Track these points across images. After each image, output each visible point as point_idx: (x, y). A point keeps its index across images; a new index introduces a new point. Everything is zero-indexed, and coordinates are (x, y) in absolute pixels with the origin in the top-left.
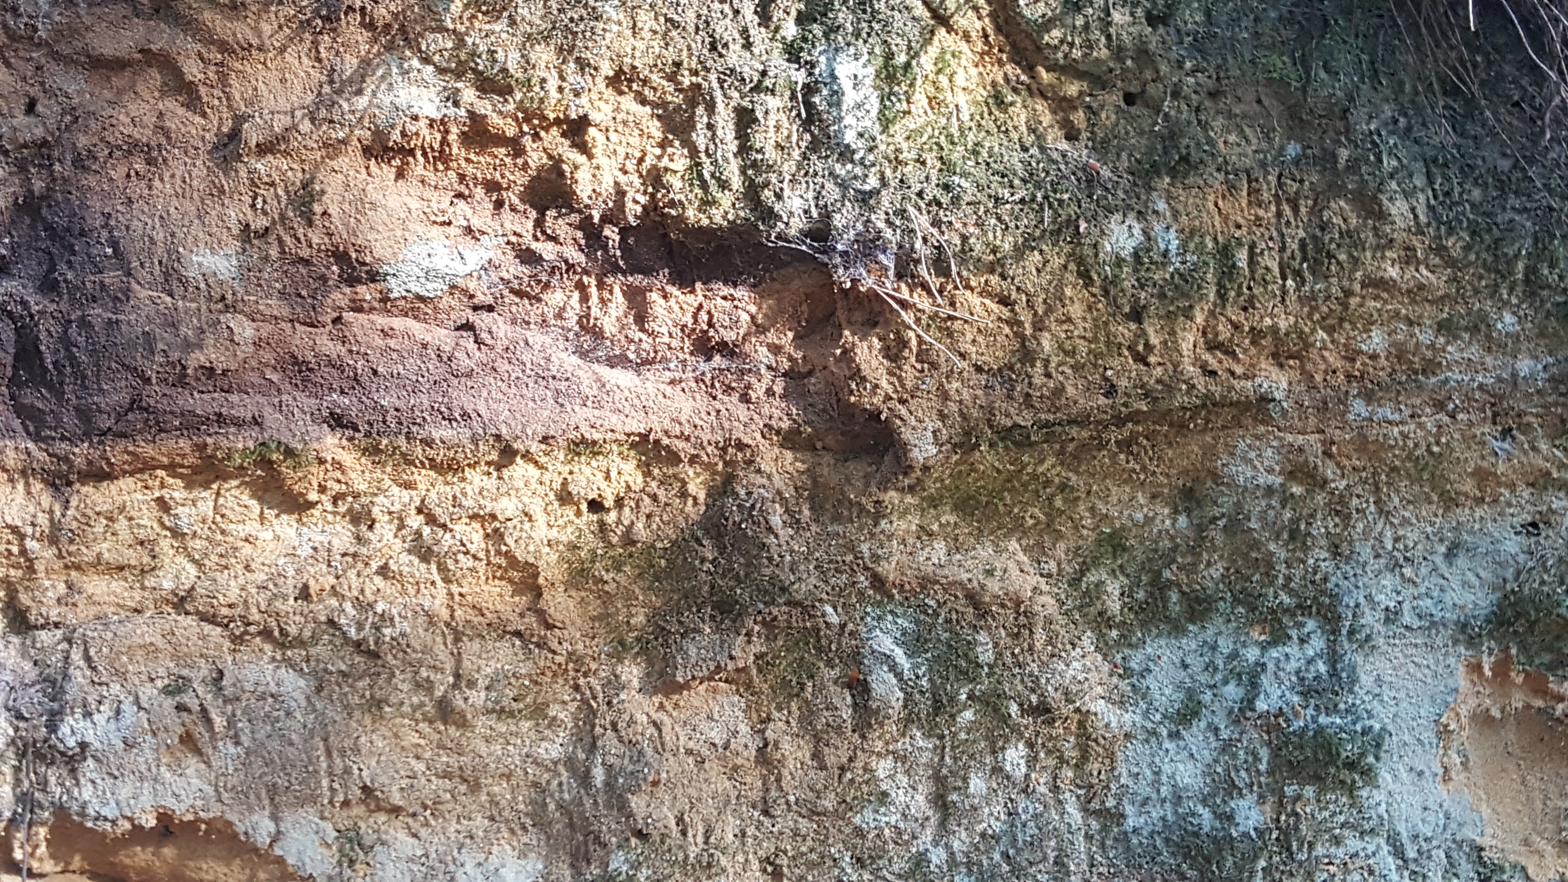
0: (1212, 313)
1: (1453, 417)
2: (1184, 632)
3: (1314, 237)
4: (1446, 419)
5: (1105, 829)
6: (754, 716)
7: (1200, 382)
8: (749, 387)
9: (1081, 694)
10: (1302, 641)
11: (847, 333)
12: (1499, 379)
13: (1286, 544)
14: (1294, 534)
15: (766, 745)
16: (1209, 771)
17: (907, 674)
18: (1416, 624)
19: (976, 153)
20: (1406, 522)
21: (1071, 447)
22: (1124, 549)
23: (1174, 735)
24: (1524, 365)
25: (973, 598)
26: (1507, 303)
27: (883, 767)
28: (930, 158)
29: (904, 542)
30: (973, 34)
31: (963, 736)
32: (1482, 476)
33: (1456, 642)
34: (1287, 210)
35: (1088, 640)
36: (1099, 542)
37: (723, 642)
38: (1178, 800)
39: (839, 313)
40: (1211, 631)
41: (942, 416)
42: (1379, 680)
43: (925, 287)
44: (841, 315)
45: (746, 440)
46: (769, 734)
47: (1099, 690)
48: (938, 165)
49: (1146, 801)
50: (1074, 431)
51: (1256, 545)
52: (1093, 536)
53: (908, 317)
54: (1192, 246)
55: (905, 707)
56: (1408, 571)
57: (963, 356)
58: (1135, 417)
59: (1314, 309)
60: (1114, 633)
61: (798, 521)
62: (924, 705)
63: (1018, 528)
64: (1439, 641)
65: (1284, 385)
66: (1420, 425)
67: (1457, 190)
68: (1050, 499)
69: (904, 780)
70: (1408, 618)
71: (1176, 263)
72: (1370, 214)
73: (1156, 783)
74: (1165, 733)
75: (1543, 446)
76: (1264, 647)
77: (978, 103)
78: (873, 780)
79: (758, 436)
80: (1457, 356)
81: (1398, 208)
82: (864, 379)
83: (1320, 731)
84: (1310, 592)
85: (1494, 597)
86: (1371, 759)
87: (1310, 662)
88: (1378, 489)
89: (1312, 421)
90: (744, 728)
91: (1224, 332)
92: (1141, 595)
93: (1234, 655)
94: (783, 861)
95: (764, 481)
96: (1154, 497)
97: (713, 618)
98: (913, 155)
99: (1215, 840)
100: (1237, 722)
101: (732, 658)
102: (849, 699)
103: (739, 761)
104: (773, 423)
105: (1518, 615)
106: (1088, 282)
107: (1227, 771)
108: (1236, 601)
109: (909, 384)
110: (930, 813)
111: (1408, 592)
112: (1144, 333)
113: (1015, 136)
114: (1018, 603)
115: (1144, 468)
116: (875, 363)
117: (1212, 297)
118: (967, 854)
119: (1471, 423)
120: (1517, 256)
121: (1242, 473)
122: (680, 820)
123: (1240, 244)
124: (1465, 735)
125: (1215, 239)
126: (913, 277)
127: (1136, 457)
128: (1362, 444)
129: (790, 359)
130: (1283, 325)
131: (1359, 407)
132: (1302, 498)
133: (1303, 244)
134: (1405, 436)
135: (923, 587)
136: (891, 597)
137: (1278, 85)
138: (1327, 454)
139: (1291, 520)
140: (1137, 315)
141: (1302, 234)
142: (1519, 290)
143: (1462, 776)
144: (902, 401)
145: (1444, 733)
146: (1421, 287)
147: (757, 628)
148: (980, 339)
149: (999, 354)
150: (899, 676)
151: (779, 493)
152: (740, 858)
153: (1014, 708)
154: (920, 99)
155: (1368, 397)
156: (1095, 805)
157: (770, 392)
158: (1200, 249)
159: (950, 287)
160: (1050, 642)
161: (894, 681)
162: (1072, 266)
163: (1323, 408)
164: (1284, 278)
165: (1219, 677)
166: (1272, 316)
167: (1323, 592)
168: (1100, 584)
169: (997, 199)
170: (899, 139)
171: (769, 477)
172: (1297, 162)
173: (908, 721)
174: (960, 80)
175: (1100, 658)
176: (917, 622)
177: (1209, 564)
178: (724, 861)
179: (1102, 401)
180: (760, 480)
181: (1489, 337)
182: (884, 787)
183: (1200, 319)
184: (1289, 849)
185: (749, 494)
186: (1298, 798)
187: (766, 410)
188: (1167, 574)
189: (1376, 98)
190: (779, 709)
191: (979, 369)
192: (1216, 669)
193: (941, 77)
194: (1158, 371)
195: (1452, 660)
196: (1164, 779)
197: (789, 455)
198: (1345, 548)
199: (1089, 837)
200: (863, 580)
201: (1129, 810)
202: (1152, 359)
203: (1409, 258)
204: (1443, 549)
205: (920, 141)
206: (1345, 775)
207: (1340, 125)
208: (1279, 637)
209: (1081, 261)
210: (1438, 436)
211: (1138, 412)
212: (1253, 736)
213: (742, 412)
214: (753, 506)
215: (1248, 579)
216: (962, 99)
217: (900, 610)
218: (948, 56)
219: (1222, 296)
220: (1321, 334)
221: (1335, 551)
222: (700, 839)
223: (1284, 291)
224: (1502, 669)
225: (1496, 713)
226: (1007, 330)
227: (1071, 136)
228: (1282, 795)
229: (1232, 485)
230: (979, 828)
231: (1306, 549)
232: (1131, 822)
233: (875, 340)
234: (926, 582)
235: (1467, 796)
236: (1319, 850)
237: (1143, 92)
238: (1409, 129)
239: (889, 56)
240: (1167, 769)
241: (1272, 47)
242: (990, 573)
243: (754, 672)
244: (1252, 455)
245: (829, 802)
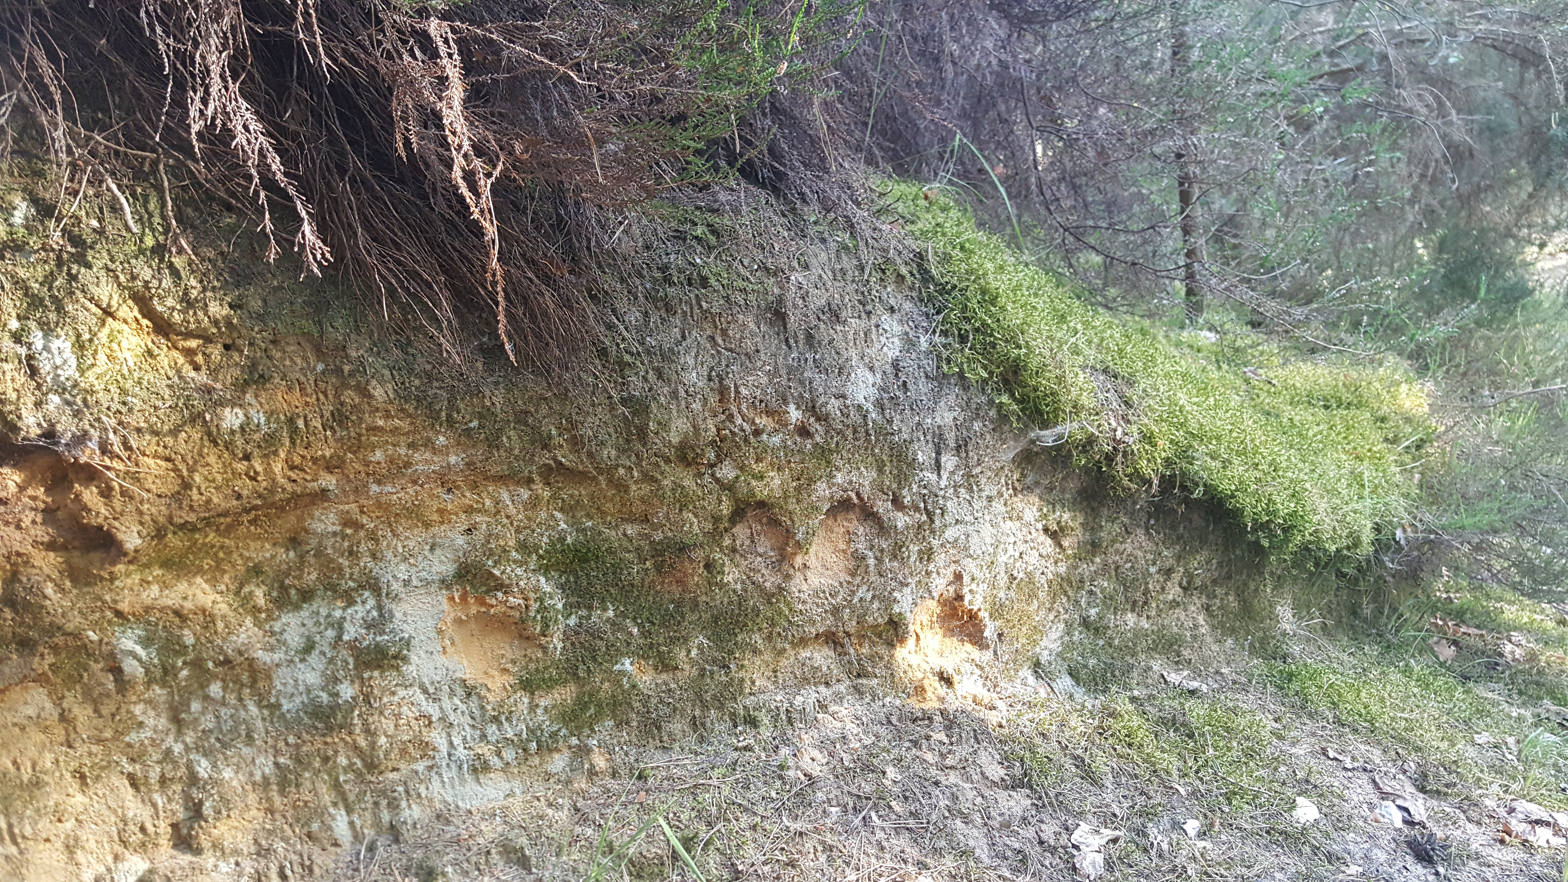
0: (289, 452)
1: (422, 486)
2: (301, 608)
3: (338, 409)
4: (419, 488)
5: (272, 714)
6: (54, 697)
7: (289, 487)
8: (20, 520)
9: (247, 650)
10: (363, 603)
11: (76, 485)
12: (442, 467)
13: (348, 558)
14: (351, 553)
15: (64, 711)
16: (323, 674)
17: (144, 658)
18: (420, 584)
19: (140, 383)
20: (407, 538)
21: (222, 527)
22: (262, 573)
23: (302, 660)
24: (453, 459)
25: (177, 613)
26: (440, 432)
27: (138, 710)
28: (113, 388)
29: (132, 590)
30: (130, 320)
31: (184, 683)
32: (441, 511)
33: (440, 589)
34: (321, 396)
35: (249, 621)
36: (248, 570)
37: (25, 662)
38: (309, 691)
39: (70, 475)
40: (315, 606)
41: (141, 523)
42: (405, 614)
43: (119, 457)
44: (71, 475)
45: (23, 551)
46: (65, 705)
47: (259, 645)
48: (118, 391)
49: (292, 695)
50: (222, 520)
51: (332, 561)
52: (243, 569)
53: (111, 475)
54: (272, 420)
55: (146, 675)
56: (412, 561)
57: (148, 491)
58: (255, 508)
59: (343, 444)
60: (263, 615)
61: (63, 589)
62: (158, 673)
63: (200, 571)
64: (432, 590)
65: (334, 482)
66: (407, 493)
67: (407, 380)
68: (216, 554)
69: (152, 713)
70: (415, 582)
71: (265, 429)
72: (365, 396)
73: (296, 686)
74: (297, 660)
75: (468, 494)
76: (344, 609)
77: (137, 356)
78: (133, 716)
79: (30, 547)
80: (420, 458)
81: (378, 392)
82: (90, 510)
83: (377, 645)
84: (364, 578)
85: (455, 566)
86: (405, 652)
87: (368, 612)
88: (390, 525)
89: (352, 497)
90: (48, 705)
91: (297, 460)
92: (275, 594)
93: (329, 616)
94: (85, 770)
95: (38, 571)
96: (274, 544)
97: (17, 650)
98: (103, 386)
99: (331, 708)
100: (335, 648)
101: (33, 670)
102: (111, 678)
103: (48, 723)
104: (39, 539)
105: (468, 572)
106: (216, 444)
107: (333, 673)
108: (326, 589)
109: (118, 509)
110: (171, 726)
111: (413, 570)
112: (252, 466)
113: (162, 372)
114: (204, 611)
115: (266, 531)
116: (95, 501)
117: (288, 444)
118: (195, 743)
119: (431, 489)
120: (441, 410)
121: (319, 527)
122: (15, 763)
123: (298, 416)
124: (450, 631)
125: (285, 415)
126: (111, 453)
127: (261, 527)
128: (379, 505)
129: (44, 502)
130: (328, 454)
131: (374, 488)
132: (353, 535)
133: (332, 414)
134: (400, 499)
135: (146, 612)
136: (128, 620)
137: (308, 335)
138: (362, 512)
139: (349, 546)
140: (247, 457)
141: (331, 408)
142: (445, 424)
143: (453, 649)
144: (115, 519)
145: (440, 632)
146: (397, 428)
147: (46, 651)
148: (157, 481)
149: (170, 487)
150: (140, 660)
151: (48, 576)
152: (57, 774)
153: (210, 665)
154: (102, 357)
155: (379, 483)
156: (265, 703)
157: (34, 522)
158: (277, 420)
159: (134, 456)
160: (227, 626)
161: (137, 663)
162: (205, 438)
163: (356, 490)
164: (325, 430)
165: (322, 627)
166: (321, 450)
167: (371, 578)
168: (251, 593)
169: (155, 407)
170: (91, 379)
171: (41, 569)
172: (323, 372)
173: (148, 684)
174: (125, 344)
175: (256, 629)
176: (146, 630)
177: (309, 574)
178: (46, 778)
179: (235, 502)
180: (34, 571)
181: (434, 448)
182: (140, 719)
183: (283, 455)
184: (369, 703)
185: (29, 580)
186: (371, 678)
187: (33, 532)
188: (287, 582)
189: (360, 339)
190: (69, 690)
191: (159, 496)
192: (320, 624)
193: (113, 344)
194: (264, 484)
195: (440, 598)
196: (300, 683)
197: (52, 555)
198: (379, 555)
199: (264, 719)
200: (109, 614)
201: (283, 701)
202: (259, 478)
203: (388, 416)
204: (428, 547)
205: (105, 379)
206: (393, 662)
207: (343, 354)
208: (351, 603)
209: (209, 434)
210: (417, 496)
211: (257, 505)
212: (345, 653)
213: (18, 535)
214: (32, 587)
215: (331, 577)
216: (127, 355)
217: (134, 626)
218: (115, 333)
219: (293, 442)
220: (349, 455)
221: (374, 556)
222: (29, 770)
223: (326, 438)
224: (464, 598)
225: (464, 618)
226: (173, 474)
227: (197, 368)
228: (363, 678)
229: (315, 533)
230: (200, 728)
231: (358, 558)
232: (285, 708)
233: (94, 489)
234: (148, 609)
235: (456, 658)
236: (385, 700)
237: (234, 342)
238: (379, 353)
239: (79, 336)
240: (301, 677)
241: (302, 316)
242: (185, 598)
243: (50, 674)
244: (323, 517)
245: (108, 734)
